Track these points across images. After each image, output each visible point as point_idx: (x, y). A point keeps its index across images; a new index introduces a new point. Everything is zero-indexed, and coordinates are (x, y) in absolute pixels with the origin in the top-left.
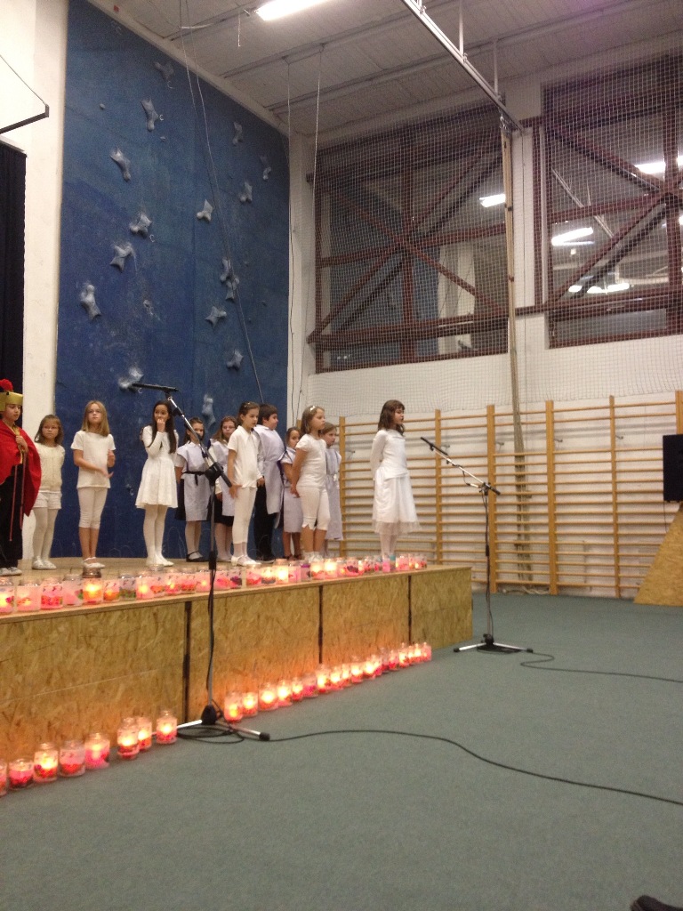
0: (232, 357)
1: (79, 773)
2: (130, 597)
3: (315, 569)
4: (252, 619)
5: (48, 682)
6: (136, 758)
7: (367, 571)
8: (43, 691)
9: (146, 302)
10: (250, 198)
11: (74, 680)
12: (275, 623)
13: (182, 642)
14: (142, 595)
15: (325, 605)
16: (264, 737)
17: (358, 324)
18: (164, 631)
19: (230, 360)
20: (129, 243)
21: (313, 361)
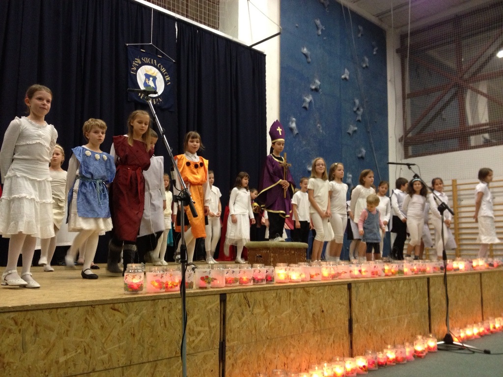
0: (360, 152)
2: (402, 273)
4: (454, 290)
5: (379, 314)
6: (425, 357)
8: (378, 320)
9: (318, 125)
10: (368, 65)
11: (388, 315)
14: (406, 273)
15: (483, 284)
16: (487, 352)
17: (429, 130)
18: (420, 293)
19: (359, 154)
20: (311, 95)
21: (402, 152)
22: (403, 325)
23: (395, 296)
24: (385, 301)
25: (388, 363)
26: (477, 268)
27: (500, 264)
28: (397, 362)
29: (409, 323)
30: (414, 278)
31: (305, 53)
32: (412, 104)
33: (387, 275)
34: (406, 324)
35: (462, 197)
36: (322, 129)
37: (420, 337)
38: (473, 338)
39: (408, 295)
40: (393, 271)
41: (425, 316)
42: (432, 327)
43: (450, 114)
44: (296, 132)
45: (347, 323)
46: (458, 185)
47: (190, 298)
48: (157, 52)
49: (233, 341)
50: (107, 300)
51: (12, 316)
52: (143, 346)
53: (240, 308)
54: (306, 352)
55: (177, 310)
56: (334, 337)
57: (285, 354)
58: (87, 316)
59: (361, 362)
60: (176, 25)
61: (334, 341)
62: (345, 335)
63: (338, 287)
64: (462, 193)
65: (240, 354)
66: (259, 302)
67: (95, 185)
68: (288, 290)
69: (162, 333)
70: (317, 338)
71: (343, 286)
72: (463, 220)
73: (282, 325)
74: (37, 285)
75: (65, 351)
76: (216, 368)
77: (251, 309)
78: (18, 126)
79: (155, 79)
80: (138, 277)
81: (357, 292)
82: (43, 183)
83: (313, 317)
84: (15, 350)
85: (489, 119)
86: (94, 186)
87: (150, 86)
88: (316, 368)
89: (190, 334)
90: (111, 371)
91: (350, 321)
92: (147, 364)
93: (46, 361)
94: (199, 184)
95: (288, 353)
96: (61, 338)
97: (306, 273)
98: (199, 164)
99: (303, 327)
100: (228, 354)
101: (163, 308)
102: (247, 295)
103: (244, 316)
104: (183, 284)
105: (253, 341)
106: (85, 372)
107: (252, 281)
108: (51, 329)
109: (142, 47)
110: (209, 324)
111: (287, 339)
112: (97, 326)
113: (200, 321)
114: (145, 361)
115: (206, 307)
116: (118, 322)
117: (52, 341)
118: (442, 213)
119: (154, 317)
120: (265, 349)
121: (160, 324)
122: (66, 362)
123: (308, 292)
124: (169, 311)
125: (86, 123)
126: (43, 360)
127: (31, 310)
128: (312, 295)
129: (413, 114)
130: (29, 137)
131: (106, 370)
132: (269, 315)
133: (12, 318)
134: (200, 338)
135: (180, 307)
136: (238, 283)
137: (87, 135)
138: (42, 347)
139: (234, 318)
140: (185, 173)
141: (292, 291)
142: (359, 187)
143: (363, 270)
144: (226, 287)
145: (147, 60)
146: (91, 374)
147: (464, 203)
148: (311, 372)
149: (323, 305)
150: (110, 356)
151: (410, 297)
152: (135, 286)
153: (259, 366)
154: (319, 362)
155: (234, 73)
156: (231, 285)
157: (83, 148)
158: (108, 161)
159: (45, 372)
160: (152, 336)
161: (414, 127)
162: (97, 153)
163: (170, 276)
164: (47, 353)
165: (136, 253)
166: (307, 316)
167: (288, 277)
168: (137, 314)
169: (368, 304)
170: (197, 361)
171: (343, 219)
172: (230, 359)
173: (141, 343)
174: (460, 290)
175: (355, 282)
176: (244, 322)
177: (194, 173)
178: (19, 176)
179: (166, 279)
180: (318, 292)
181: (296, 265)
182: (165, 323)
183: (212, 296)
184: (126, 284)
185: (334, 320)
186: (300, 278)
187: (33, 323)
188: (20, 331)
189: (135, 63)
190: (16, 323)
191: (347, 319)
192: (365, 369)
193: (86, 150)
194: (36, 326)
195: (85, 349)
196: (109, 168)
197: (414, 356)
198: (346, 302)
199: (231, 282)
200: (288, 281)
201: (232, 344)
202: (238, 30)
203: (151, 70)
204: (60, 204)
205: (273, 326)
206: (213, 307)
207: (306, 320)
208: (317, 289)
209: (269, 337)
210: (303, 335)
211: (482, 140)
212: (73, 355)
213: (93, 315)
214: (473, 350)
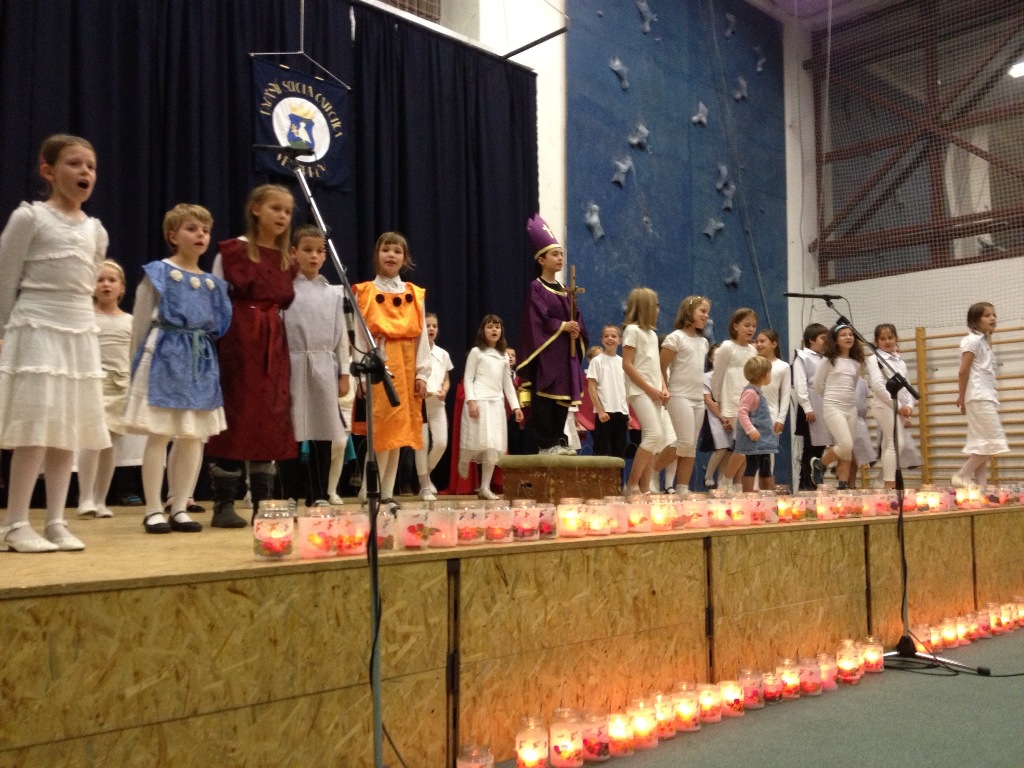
0: (731, 272)
1: (819, 692)
2: (813, 516)
3: (960, 496)
4: (917, 549)
5: (768, 598)
6: (858, 684)
7: (1008, 501)
8: (764, 609)
9: (645, 219)
10: (746, 94)
11: (786, 599)
12: (937, 555)
13: (864, 568)
14: (822, 516)
15: (977, 538)
16: (983, 672)
17: (871, 227)
18: (849, 555)
19: (728, 276)
20: (629, 158)
21: (815, 271)
22: (815, 619)
23: (799, 562)
24: (780, 572)
25: (785, 694)
26: (965, 506)
27: (1011, 497)
28: (803, 691)
29: (827, 614)
30: (837, 526)
31: (616, 69)
32: (836, 173)
33: (782, 520)
34: (820, 617)
35: (935, 363)
36: (652, 228)
37: (848, 643)
38: (956, 645)
39: (826, 558)
40: (795, 511)
41: (858, 602)
42: (874, 623)
43: (913, 194)
44: (599, 232)
45: (703, 616)
46: (929, 338)
47: (388, 569)
48: (314, 71)
49: (474, 652)
50: (219, 574)
51: (28, 607)
52: (293, 663)
53: (487, 588)
54: (620, 674)
55: (362, 591)
56: (676, 644)
57: (578, 678)
58: (181, 605)
59: (730, 692)
60: (352, 12)
61: (676, 652)
62: (698, 639)
63: (685, 543)
64: (936, 354)
65: (488, 677)
66: (526, 575)
67: (191, 340)
68: (585, 551)
69: (332, 638)
70: (643, 645)
71: (694, 542)
72: (938, 410)
73: (572, 621)
74: (78, 544)
75: (138, 676)
76: (441, 707)
77: (510, 588)
78: (29, 223)
79: (310, 125)
80: (279, 527)
81: (723, 553)
82: (84, 338)
83: (634, 603)
84: (35, 673)
85: (993, 205)
86: (187, 342)
87: (299, 139)
88: (642, 705)
89: (388, 640)
90: (231, 713)
91: (710, 612)
92: (303, 700)
93: (98, 695)
94: (403, 338)
95: (584, 676)
96: (129, 649)
97: (619, 518)
98: (403, 298)
99: (614, 624)
100: (465, 678)
101: (333, 588)
102: (502, 562)
103: (495, 603)
104: (372, 539)
105: (514, 652)
106: (179, 716)
107: (512, 533)
108: (109, 632)
109: (283, 60)
110: (426, 620)
111: (582, 647)
112: (199, 625)
113: (407, 615)
114: (297, 693)
115: (419, 585)
116: (243, 617)
117: (109, 656)
118: (894, 396)
119: (316, 606)
120: (537, 668)
121: (328, 620)
122: (140, 697)
123: (623, 555)
124: (345, 594)
125: (170, 215)
126: (93, 692)
127: (66, 594)
128: (632, 561)
129: (838, 194)
130: (51, 244)
131: (218, 711)
132: (546, 601)
133: (29, 611)
134: (407, 647)
135: (367, 585)
136: (483, 539)
137: (173, 238)
138: (90, 669)
139: (477, 606)
140: (372, 318)
141: (591, 552)
142: (727, 344)
143: (735, 509)
144: (459, 545)
145: (294, 87)
146: (190, 720)
147: (939, 374)
148: (630, 712)
149: (655, 580)
150: (228, 684)
151: (829, 562)
152: (277, 545)
153: (526, 702)
154: (647, 693)
155: (472, 112)
156: (470, 542)
157: (167, 265)
158: (217, 292)
159: (98, 716)
160: (312, 644)
161: (839, 219)
162: (194, 275)
163: (347, 525)
164: (102, 680)
165: (276, 478)
166: (622, 602)
167: (585, 526)
168: (280, 601)
169: (745, 579)
170: (402, 692)
171: (695, 409)
172: (468, 687)
173: (290, 657)
174: (931, 549)
175: (720, 535)
176: (497, 614)
177: (393, 316)
178: (35, 326)
179: (338, 530)
180: (644, 555)
181: (601, 502)
182: (337, 618)
183: (430, 564)
184: (257, 541)
185: (677, 610)
186: (608, 529)
187: (70, 620)
188: (44, 635)
189: (270, 92)
190: (37, 621)
191: (702, 607)
192: (738, 707)
193: (173, 268)
194: (78, 627)
195: (177, 673)
196: (217, 304)
197: (837, 681)
198: (701, 575)
199: (470, 535)
200: (584, 533)
201: (472, 657)
202: (478, 23)
203: (301, 106)
204: (120, 383)
205: (554, 622)
206: (433, 586)
207: (621, 609)
208: (642, 550)
209: (546, 645)
210: (615, 639)
211: (978, 246)
212: (152, 683)
213: (193, 603)
214: (957, 669)
